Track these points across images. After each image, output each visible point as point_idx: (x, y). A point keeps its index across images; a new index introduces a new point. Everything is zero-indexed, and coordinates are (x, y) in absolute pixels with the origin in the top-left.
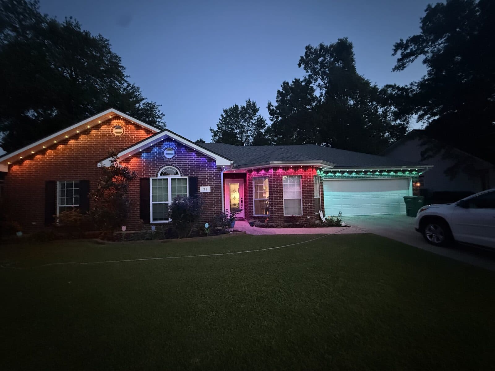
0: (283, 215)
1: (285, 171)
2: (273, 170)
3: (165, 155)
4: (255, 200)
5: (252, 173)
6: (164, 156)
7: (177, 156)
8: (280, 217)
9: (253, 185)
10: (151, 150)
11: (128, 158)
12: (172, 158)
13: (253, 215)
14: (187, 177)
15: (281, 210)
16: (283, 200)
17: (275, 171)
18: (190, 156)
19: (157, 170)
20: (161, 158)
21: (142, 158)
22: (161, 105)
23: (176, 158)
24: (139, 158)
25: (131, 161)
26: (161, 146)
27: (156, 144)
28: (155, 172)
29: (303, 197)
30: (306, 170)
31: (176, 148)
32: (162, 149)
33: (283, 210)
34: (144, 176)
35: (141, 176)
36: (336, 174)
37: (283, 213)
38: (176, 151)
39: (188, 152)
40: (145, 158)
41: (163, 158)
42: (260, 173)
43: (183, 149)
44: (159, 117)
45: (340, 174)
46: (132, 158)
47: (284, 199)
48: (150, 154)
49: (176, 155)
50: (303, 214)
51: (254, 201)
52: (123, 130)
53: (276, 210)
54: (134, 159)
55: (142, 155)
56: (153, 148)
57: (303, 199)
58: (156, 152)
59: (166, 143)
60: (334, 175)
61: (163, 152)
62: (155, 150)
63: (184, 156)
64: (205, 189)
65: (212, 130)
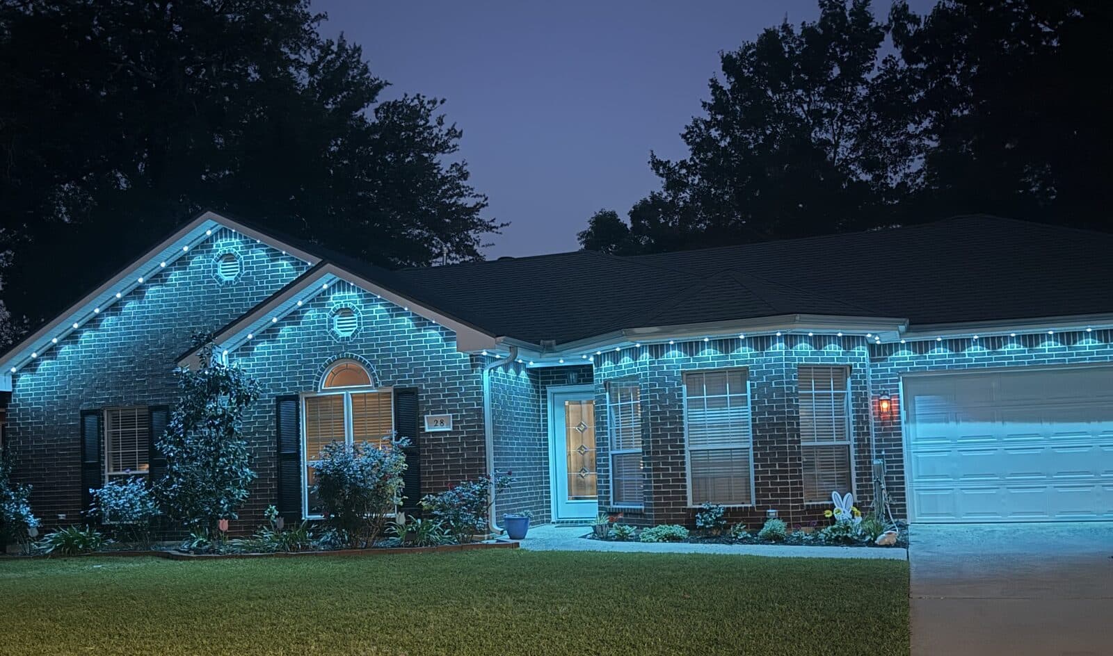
0: (686, 504)
1: (692, 355)
2: (651, 353)
3: (335, 329)
4: (613, 455)
5: (603, 367)
6: (333, 333)
7: (365, 329)
8: (674, 510)
9: (608, 404)
10: (301, 318)
11: (247, 344)
12: (353, 335)
13: (608, 503)
14: (391, 390)
15: (678, 486)
16: (683, 452)
17: (657, 357)
18: (397, 327)
19: (315, 372)
20: (325, 338)
21: (279, 341)
22: (442, 102)
23: (362, 335)
24: (273, 341)
25: (255, 351)
26: (324, 305)
27: (313, 300)
28: (312, 377)
29: (755, 443)
30: (763, 349)
31: (360, 307)
32: (327, 314)
33: (685, 487)
34: (285, 390)
35: (279, 390)
36: (966, 352)
37: (685, 498)
38: (362, 316)
39: (392, 316)
40: (288, 341)
41: (330, 338)
42: (621, 367)
43: (379, 308)
44: (443, 147)
45: (986, 351)
46: (258, 343)
47: (687, 448)
48: (300, 329)
49: (363, 328)
50: (757, 502)
51: (610, 457)
52: (241, 264)
53: (659, 487)
54: (260, 345)
55: (281, 333)
56: (304, 312)
57: (754, 449)
58: (313, 322)
59: (337, 294)
60: (958, 355)
61: (331, 321)
62: (309, 317)
63: (381, 328)
64: (439, 422)
65: (660, 163)
